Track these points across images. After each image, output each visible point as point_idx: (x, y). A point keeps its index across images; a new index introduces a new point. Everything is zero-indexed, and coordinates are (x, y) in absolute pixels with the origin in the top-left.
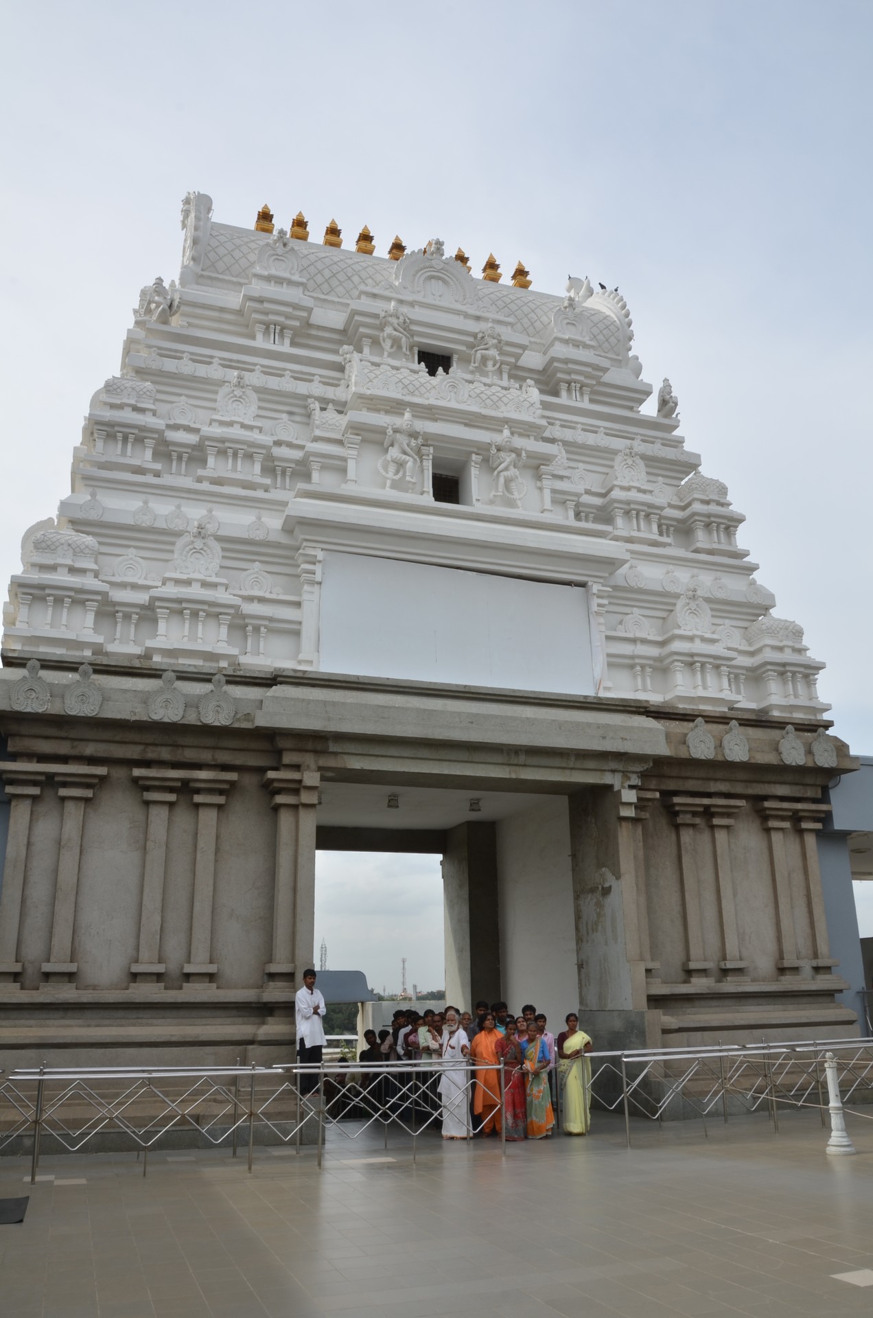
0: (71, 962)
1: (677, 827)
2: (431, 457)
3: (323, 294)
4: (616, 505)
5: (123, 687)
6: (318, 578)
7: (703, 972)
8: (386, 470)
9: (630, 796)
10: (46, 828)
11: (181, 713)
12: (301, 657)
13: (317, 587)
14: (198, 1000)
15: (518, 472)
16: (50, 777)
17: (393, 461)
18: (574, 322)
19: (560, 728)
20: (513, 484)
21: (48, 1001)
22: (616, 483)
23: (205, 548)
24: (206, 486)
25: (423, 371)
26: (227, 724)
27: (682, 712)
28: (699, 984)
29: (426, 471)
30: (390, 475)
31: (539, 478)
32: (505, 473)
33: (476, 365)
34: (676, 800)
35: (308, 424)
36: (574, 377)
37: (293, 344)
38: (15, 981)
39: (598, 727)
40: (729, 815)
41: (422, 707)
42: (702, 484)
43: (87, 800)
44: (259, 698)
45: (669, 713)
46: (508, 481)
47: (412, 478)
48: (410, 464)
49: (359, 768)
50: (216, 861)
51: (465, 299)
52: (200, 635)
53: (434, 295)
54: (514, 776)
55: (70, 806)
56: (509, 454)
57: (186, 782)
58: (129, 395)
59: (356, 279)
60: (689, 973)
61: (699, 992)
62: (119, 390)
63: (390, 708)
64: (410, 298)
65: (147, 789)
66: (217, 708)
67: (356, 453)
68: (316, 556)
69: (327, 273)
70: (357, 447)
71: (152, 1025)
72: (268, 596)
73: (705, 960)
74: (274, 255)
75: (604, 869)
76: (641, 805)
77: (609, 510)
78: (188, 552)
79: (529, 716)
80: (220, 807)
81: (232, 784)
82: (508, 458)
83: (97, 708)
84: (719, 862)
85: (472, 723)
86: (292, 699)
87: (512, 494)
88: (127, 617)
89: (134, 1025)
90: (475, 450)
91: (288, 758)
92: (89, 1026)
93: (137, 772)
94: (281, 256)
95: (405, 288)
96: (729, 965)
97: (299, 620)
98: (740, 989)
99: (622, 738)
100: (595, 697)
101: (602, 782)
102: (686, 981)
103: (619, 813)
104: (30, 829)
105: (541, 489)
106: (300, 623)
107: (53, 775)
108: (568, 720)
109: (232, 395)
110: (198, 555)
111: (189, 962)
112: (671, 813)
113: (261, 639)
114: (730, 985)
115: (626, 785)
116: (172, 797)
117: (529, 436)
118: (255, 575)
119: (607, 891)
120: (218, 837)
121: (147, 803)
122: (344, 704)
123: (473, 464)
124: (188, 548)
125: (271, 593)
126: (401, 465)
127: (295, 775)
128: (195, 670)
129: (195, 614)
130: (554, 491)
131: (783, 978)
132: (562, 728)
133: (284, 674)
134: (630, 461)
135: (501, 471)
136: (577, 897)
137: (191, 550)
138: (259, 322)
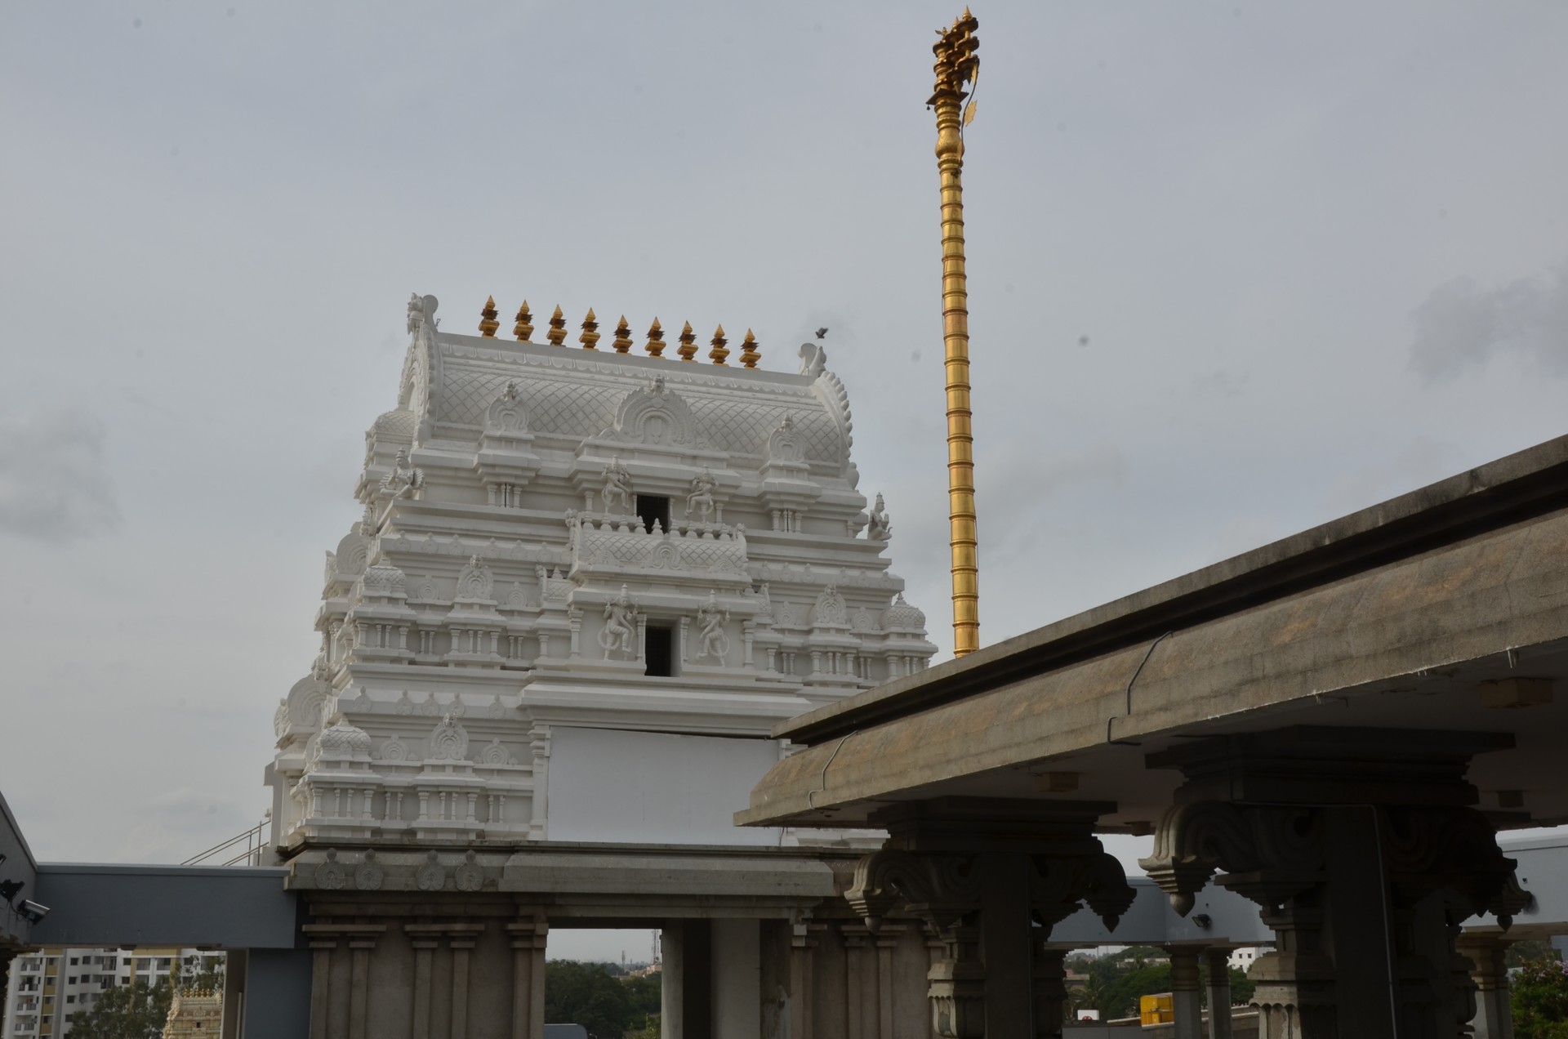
1: (847, 949)
2: (645, 624)
3: (550, 432)
4: (813, 649)
5: (397, 864)
6: (547, 753)
8: (605, 643)
9: (800, 930)
10: (340, 972)
11: (442, 883)
12: (533, 822)
13: (545, 760)
15: (722, 631)
16: (343, 934)
17: (611, 632)
18: (790, 443)
19: (743, 878)
20: (718, 644)
22: (816, 625)
23: (456, 735)
24: (451, 670)
25: (641, 526)
26: (478, 889)
27: (853, 852)
29: (640, 637)
30: (608, 646)
31: (743, 632)
32: (710, 635)
33: (691, 510)
34: (845, 928)
35: (537, 584)
36: (786, 506)
37: (522, 506)
39: (776, 874)
40: (893, 937)
41: (631, 866)
42: (901, 616)
43: (369, 950)
44: (501, 864)
45: (842, 854)
46: (712, 642)
47: (627, 647)
48: (625, 636)
49: (578, 916)
50: (468, 992)
51: (682, 437)
52: (453, 813)
53: (654, 436)
54: (705, 916)
55: (358, 955)
56: (714, 616)
57: (444, 933)
58: (385, 586)
59: (580, 415)
62: (375, 581)
64: (631, 445)
65: (415, 939)
66: (470, 877)
67: (578, 626)
69: (553, 412)
70: (580, 620)
72: (506, 767)
74: (504, 410)
75: (781, 987)
76: (811, 935)
77: (810, 650)
78: (442, 740)
79: (717, 869)
80: (470, 950)
81: (480, 932)
82: (713, 620)
84: (881, 977)
85: (670, 877)
86: (527, 867)
87: (718, 652)
88: (394, 794)
90: (685, 613)
91: (523, 911)
93: (408, 928)
94: (510, 410)
95: (626, 433)
97: (531, 789)
99: (795, 884)
100: (776, 847)
101: (780, 917)
103: (792, 943)
104: (329, 972)
105: (744, 641)
106: (532, 791)
107: (346, 933)
108: (751, 869)
109: (471, 575)
110: (449, 742)
112: (842, 938)
113: (501, 807)
115: (800, 918)
116: (434, 945)
117: (735, 590)
118: (495, 749)
119: (782, 1005)
120: (469, 973)
121: (416, 950)
122: (568, 868)
123: (682, 626)
124: (441, 737)
125: (508, 764)
126: (619, 634)
127: (530, 926)
128: (451, 844)
129: (449, 794)
130: (755, 642)
132: (746, 877)
133: (521, 844)
134: (831, 601)
135: (707, 634)
136: (762, 1004)
137: (444, 737)
138: (492, 483)
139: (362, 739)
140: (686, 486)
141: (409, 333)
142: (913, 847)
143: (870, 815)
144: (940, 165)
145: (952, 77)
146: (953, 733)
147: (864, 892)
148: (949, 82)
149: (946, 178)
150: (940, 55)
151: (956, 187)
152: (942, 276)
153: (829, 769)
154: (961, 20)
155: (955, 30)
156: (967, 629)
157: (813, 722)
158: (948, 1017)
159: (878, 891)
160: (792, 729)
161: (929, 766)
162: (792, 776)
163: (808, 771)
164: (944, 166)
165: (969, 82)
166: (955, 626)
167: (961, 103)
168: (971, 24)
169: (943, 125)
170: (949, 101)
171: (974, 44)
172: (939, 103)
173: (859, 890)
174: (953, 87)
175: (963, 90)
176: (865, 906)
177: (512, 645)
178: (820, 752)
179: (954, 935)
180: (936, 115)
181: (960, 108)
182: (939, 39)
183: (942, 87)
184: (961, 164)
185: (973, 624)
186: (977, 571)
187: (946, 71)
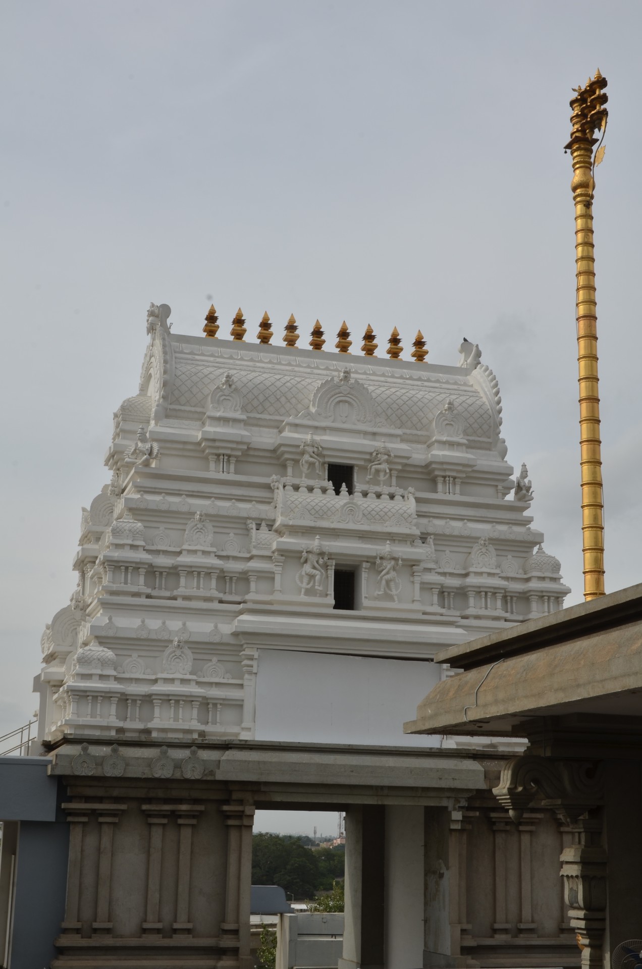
0: (109, 922)
1: (494, 832)
2: (333, 568)
3: (259, 413)
4: (469, 589)
5: (136, 756)
6: (255, 670)
7: (505, 931)
8: (302, 582)
9: (457, 815)
10: (91, 841)
11: (171, 773)
12: (244, 725)
13: (253, 677)
14: (182, 945)
15: (396, 574)
16: (94, 811)
17: (307, 574)
18: (452, 423)
19: (411, 772)
20: (392, 584)
21: (98, 945)
22: (471, 569)
23: (183, 655)
24: (179, 603)
25: (331, 489)
26: (199, 778)
27: (500, 754)
28: (500, 939)
29: (329, 578)
30: (304, 585)
31: (413, 575)
32: (386, 577)
33: (371, 477)
34: (493, 815)
35: (248, 535)
36: (448, 473)
37: (236, 473)
38: (78, 933)
39: (438, 770)
40: (532, 824)
41: (321, 762)
42: (540, 563)
43: (114, 824)
44: (218, 759)
45: (491, 755)
46: (388, 582)
47: (319, 586)
48: (318, 578)
49: (280, 800)
50: (191, 859)
51: (365, 418)
52: (180, 717)
53: (342, 417)
54: (380, 803)
55: (105, 828)
56: (389, 562)
57: (173, 812)
58: (128, 536)
59: (283, 400)
60: (495, 931)
61: (498, 944)
62: (120, 532)
63: (300, 764)
64: (323, 424)
65: (150, 816)
66: (193, 768)
67: (281, 569)
68: (253, 655)
69: (261, 398)
70: (282, 564)
71: (156, 959)
72: (222, 681)
73: (507, 922)
74: (222, 396)
75: (440, 861)
76: (465, 820)
77: (466, 590)
78: (172, 658)
79: (391, 765)
80: (193, 826)
81: (201, 812)
82: (388, 565)
83: (123, 771)
84: (522, 855)
85: (352, 771)
86: (238, 761)
87: (392, 591)
88: (134, 701)
89: (145, 959)
90: (366, 560)
91: (235, 796)
92: (120, 960)
93: (144, 807)
94: (227, 396)
95: (319, 414)
96: (522, 926)
98: (528, 943)
99: (453, 779)
100: (438, 749)
101: (440, 805)
102: (492, 937)
103: (450, 826)
104: (82, 841)
105: (413, 583)
106: (243, 700)
107: (95, 810)
108: (417, 766)
109: (195, 528)
110: (178, 660)
111: (176, 922)
112: (491, 823)
113: (218, 712)
114: (521, 941)
115: (457, 806)
116: (165, 821)
117: (406, 541)
118: (214, 667)
119: (441, 876)
120: (192, 844)
121: (150, 825)
122: (271, 762)
123: (363, 570)
124: (171, 656)
125: (223, 678)
126: (312, 576)
127: (240, 808)
128: (178, 741)
129: (177, 701)
130: (422, 583)
131: (562, 936)
132: (413, 773)
133: (234, 743)
134: (484, 550)
135: (383, 576)
136: (426, 875)
137: (173, 656)
138: (213, 454)
139: (109, 657)
140: (368, 457)
141: (148, 334)
142: (548, 754)
143: (513, 727)
144: (575, 198)
145: (586, 127)
146: (582, 662)
147: (509, 789)
148: (583, 131)
149: (580, 209)
150: (576, 109)
151: (588, 216)
152: (576, 288)
153: (480, 690)
154: (593, 79)
155: (588, 88)
156: (595, 576)
157: (468, 651)
158: (576, 892)
159: (520, 789)
160: (451, 657)
161: (562, 689)
162: (451, 694)
163: (463, 690)
164: (578, 199)
165: (599, 130)
166: (584, 573)
167: (593, 148)
168: (601, 83)
169: (578, 166)
170: (582, 146)
171: (604, 99)
172: (574, 148)
173: (504, 788)
174: (586, 134)
175: (595, 137)
176: (509, 801)
177: (228, 584)
178: (474, 675)
179: (581, 826)
180: (572, 157)
181: (591, 151)
182: (575, 95)
183: (577, 134)
184: (592, 197)
185: (599, 572)
186: (603, 528)
187: (580, 121)
